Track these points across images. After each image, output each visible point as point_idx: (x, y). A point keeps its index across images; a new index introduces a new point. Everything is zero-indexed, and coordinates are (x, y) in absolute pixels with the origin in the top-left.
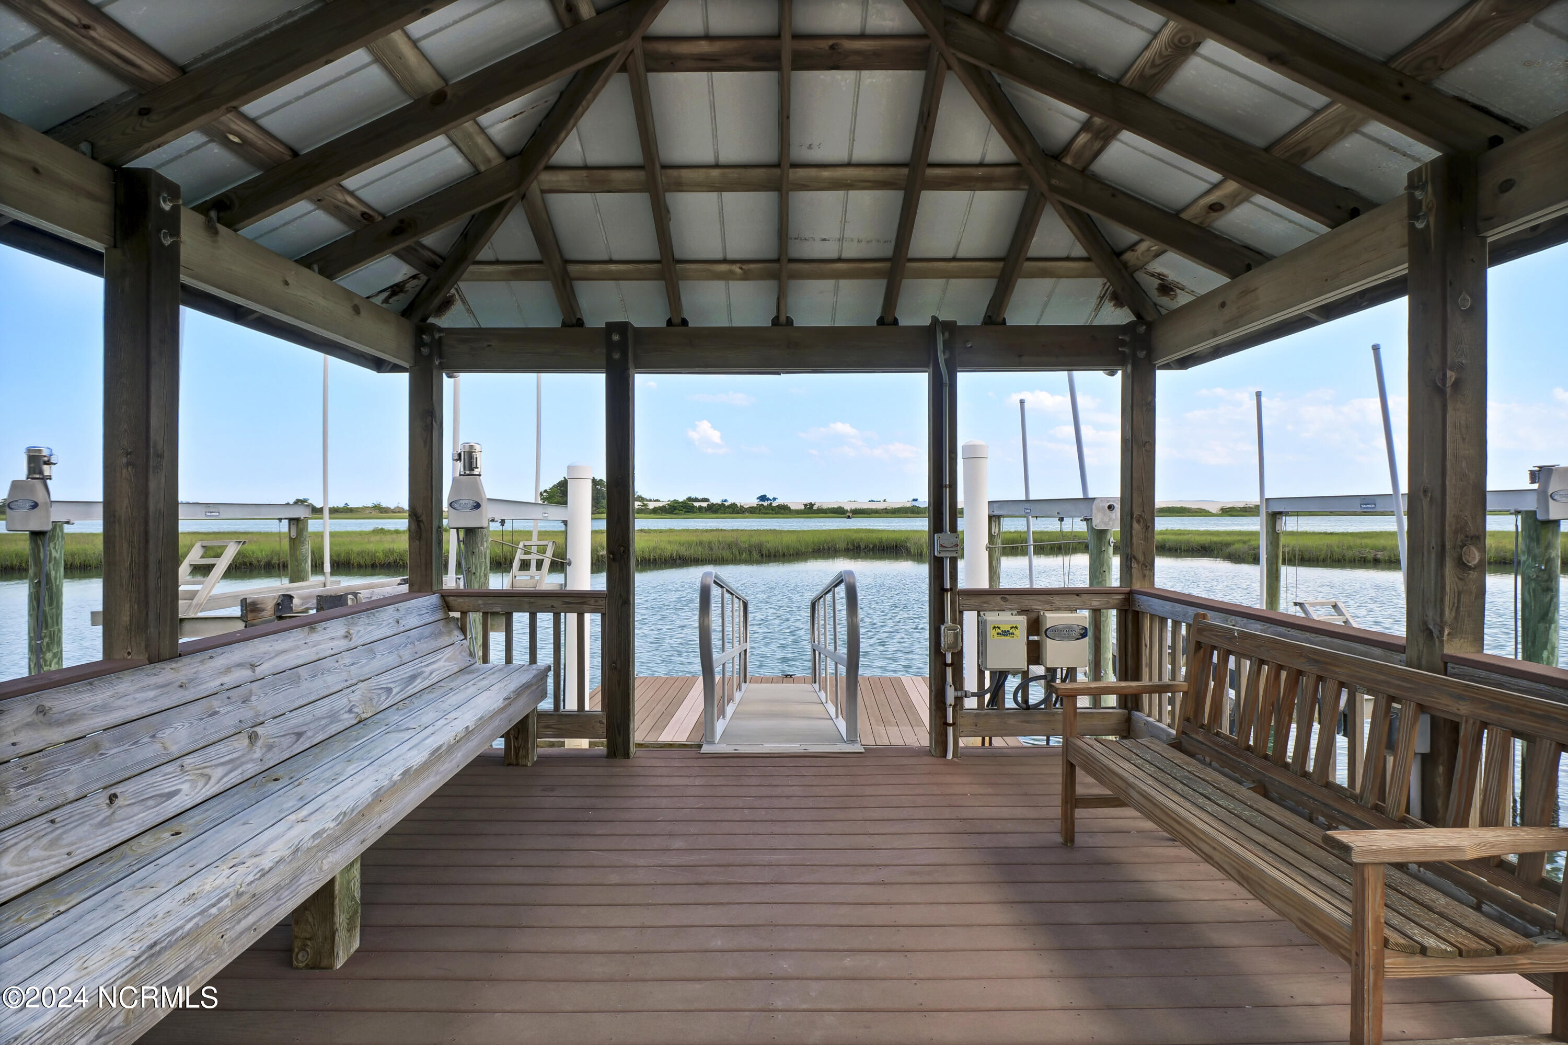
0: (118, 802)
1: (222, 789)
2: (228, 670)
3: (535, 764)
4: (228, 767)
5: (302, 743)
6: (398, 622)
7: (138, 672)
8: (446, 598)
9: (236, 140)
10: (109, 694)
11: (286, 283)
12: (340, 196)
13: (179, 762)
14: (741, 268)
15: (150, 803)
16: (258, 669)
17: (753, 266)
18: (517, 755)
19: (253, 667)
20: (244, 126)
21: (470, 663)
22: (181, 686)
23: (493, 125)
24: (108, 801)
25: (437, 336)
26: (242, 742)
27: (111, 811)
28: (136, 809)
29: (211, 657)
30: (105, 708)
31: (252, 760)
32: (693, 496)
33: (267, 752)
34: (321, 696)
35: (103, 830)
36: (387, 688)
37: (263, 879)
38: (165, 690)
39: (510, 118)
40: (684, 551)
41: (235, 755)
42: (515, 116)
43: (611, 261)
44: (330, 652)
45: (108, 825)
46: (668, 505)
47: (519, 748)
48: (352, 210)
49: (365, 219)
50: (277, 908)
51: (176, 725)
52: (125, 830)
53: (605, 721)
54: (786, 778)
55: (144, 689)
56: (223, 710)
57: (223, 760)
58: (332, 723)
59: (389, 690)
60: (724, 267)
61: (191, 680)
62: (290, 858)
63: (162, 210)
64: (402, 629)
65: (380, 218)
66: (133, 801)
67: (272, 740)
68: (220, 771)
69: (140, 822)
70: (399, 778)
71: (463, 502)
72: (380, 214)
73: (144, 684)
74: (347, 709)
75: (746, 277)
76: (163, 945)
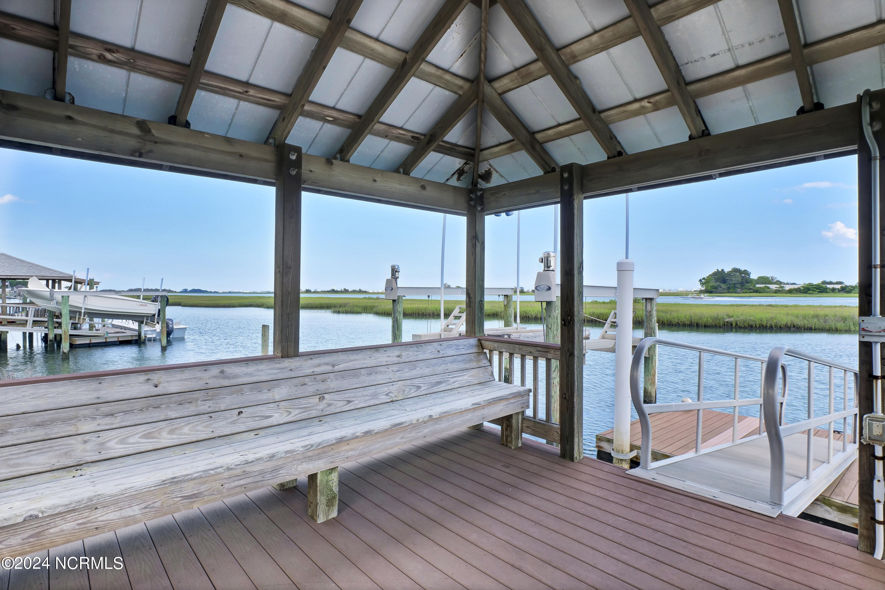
0: (242, 415)
1: (295, 420)
2: (319, 365)
3: (518, 449)
4: (303, 410)
5: (350, 406)
6: (439, 352)
7: (271, 361)
8: (483, 342)
9: (331, 119)
10: (255, 369)
11: (375, 181)
12: (395, 131)
13: (277, 403)
14: (650, 102)
15: (257, 419)
16: (336, 367)
17: (657, 98)
18: (507, 440)
19: (333, 366)
20: (330, 112)
21: (489, 380)
22: (291, 370)
23: (452, 66)
24: (237, 414)
25: (479, 194)
26: (316, 399)
27: (237, 418)
28: (249, 420)
29: (311, 359)
30: (250, 375)
31: (317, 409)
32: (828, 280)
33: (326, 407)
34: (371, 384)
35: (231, 425)
36: (417, 386)
37: (246, 465)
38: (282, 371)
39: (460, 58)
40: (799, 322)
41: (308, 405)
42: (462, 56)
43: (559, 125)
44: (385, 363)
45: (234, 423)
46: (803, 287)
47: (508, 436)
48: (405, 136)
49: (415, 139)
50: (261, 481)
51: (282, 387)
52: (240, 428)
53: (559, 432)
54: (672, 514)
55: (272, 369)
56: (309, 384)
57: (300, 406)
58: (372, 399)
59: (419, 387)
60: (636, 106)
61: (297, 368)
62: (267, 459)
63: (292, 160)
64: (440, 356)
65: (423, 137)
66: (249, 416)
67: (332, 402)
68: (297, 411)
69: (249, 426)
70: (361, 434)
71: (542, 286)
72: (421, 134)
73: (272, 367)
74: (385, 393)
75: (656, 107)
76: (179, 479)
